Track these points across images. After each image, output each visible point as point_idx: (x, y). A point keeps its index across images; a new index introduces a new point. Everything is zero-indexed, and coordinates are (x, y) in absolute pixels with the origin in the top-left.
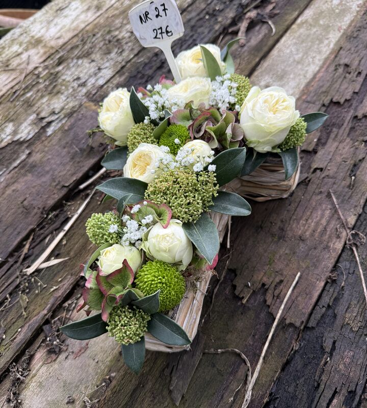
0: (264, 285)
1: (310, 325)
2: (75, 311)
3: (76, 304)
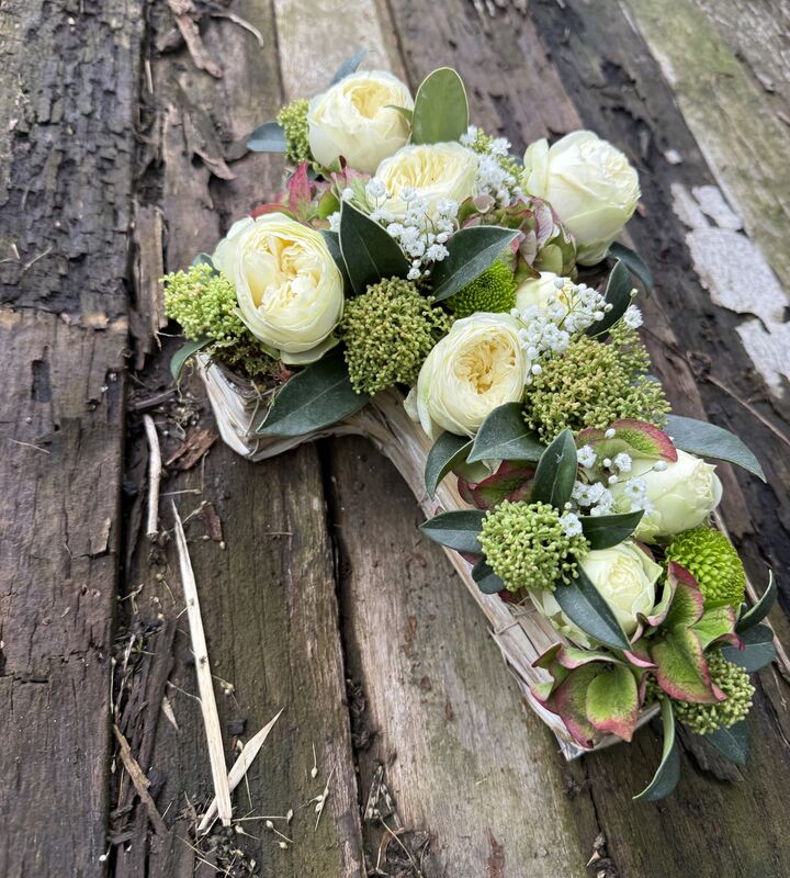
1: (760, 520)
2: (402, 806)
3: (389, 791)
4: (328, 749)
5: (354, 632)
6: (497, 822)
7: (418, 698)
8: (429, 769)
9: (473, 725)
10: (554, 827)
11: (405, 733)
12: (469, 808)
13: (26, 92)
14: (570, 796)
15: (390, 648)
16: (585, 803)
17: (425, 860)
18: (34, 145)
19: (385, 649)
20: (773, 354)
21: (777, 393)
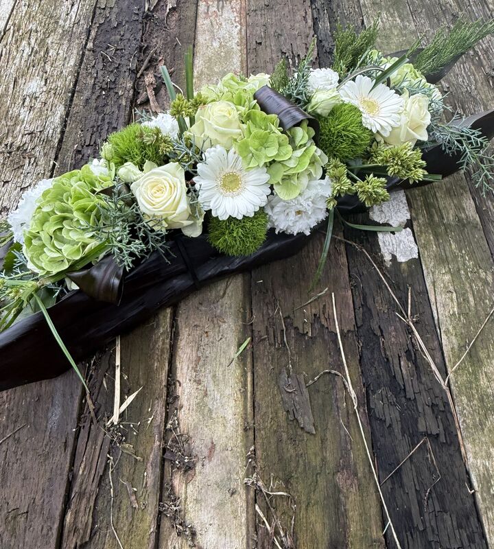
0: (315, 315)
1: (359, 325)
2: (181, 426)
3: (178, 419)
4: (156, 402)
5: (175, 361)
6: (216, 435)
7: (195, 387)
8: (194, 413)
9: (214, 399)
10: (237, 441)
11: (188, 400)
12: (206, 429)
13: (82, 131)
14: (245, 430)
15: (188, 368)
16: (251, 433)
17: (186, 446)
18: (83, 156)
19: (186, 368)
20: (393, 244)
21: (389, 264)
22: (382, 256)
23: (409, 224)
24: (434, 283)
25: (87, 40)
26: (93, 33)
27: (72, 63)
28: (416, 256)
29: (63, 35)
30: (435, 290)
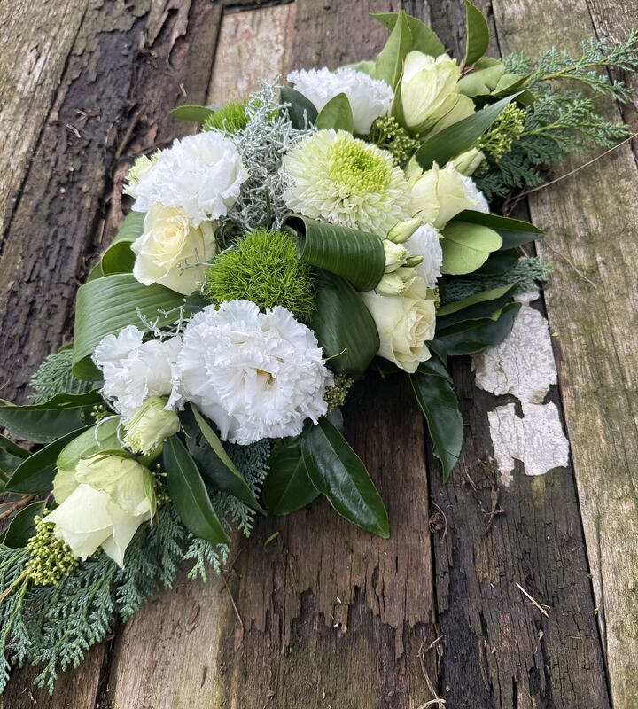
0: (357, 589)
1: (441, 609)
13: (23, 258)
15: (135, 682)
18: (19, 300)
19: (132, 682)
20: (518, 438)
21: (507, 480)
22: (495, 464)
23: (554, 394)
24: (598, 519)
25: (51, 109)
26: (61, 96)
27: (24, 149)
28: (564, 462)
29: (19, 106)
30: (599, 535)
